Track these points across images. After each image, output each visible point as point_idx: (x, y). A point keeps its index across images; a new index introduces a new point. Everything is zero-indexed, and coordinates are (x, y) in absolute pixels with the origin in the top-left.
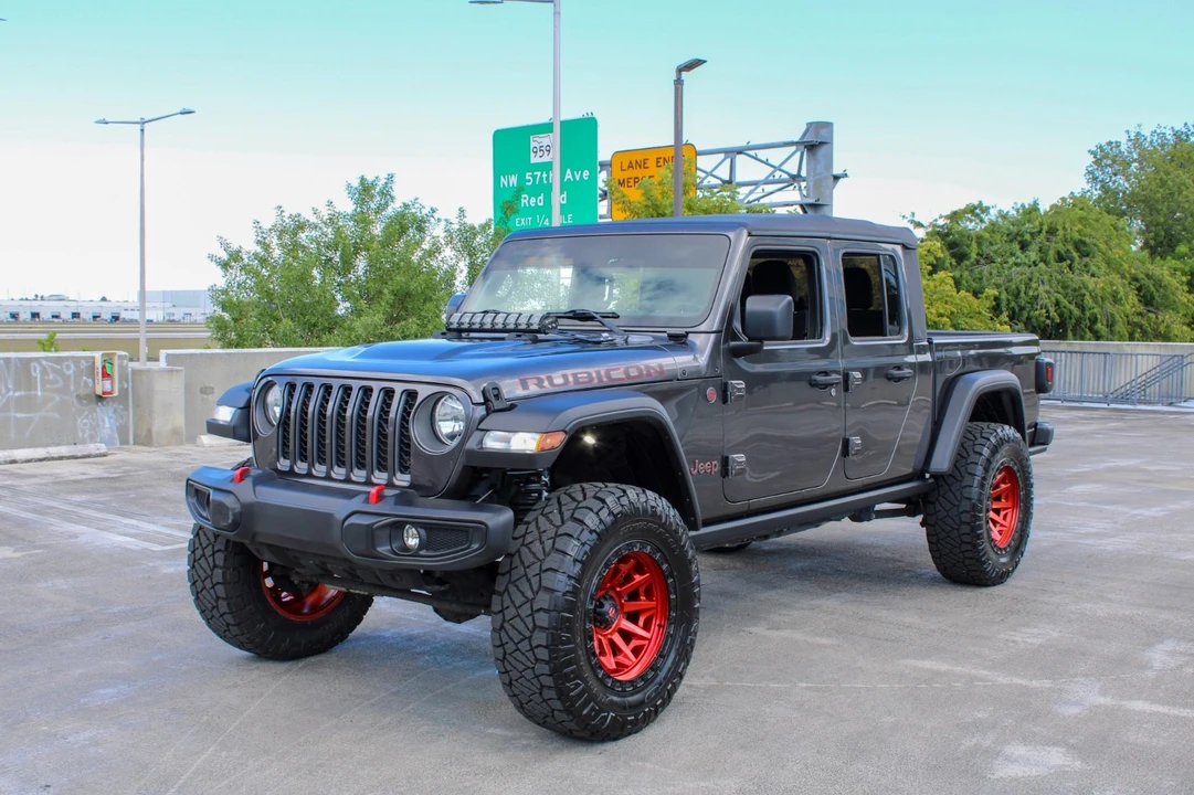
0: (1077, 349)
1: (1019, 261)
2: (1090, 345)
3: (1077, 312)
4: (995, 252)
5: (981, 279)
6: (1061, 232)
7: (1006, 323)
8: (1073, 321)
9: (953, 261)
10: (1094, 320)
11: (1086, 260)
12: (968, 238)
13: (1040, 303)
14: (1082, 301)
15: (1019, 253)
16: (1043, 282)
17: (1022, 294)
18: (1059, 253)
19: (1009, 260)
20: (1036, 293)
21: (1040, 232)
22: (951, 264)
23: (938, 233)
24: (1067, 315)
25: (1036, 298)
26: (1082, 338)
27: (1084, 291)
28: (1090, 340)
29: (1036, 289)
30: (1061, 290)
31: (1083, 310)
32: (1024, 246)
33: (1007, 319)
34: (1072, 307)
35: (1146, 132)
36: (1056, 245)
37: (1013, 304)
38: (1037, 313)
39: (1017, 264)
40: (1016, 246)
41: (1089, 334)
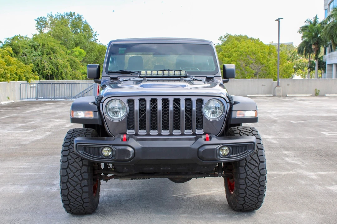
0: (61, 83)
1: (35, 54)
2: (61, 81)
3: (56, 71)
4: (26, 51)
5: (24, 60)
6: (46, 45)
7: (37, 75)
8: (56, 74)
9: (15, 54)
10: (61, 74)
11: (55, 54)
12: (18, 46)
13: (46, 68)
14: (58, 67)
15: (34, 52)
16: (45, 62)
17: (40, 65)
18: (47, 52)
19: (32, 54)
20: (44, 65)
21: (40, 45)
22: (14, 55)
23: (8, 45)
24: (53, 72)
25: (44, 67)
26: (58, 79)
27: (58, 64)
28: (61, 80)
29: (44, 64)
30: (51, 64)
31: (58, 70)
32: (36, 50)
33: (37, 74)
34: (55, 69)
35: (54, 15)
36: (46, 50)
37: (37, 69)
38: (45, 71)
39: (34, 56)
40: (33, 50)
41: (60, 78)
